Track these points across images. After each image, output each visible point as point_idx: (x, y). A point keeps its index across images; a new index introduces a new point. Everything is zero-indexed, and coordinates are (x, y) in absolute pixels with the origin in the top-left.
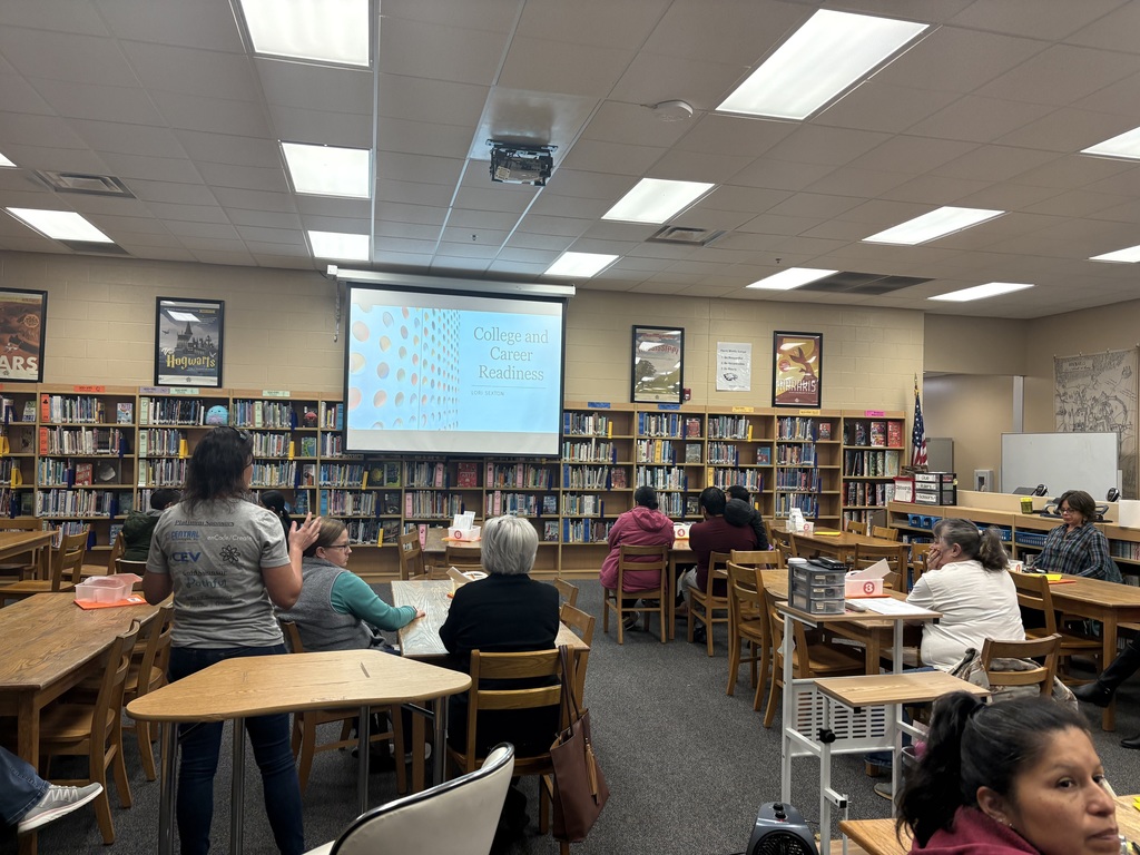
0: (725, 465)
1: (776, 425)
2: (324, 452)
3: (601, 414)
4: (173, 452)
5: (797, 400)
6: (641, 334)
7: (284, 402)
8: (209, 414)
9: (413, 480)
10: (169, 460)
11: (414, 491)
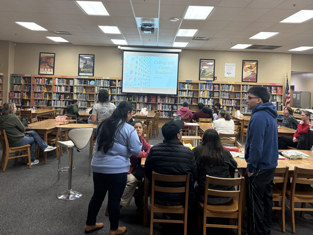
0: (226, 98)
1: (242, 87)
2: (117, 93)
3: (189, 83)
4: (82, 92)
5: (249, 80)
6: (202, 61)
7: (108, 80)
8: (90, 83)
9: (139, 100)
10: (81, 94)
11: (139, 103)
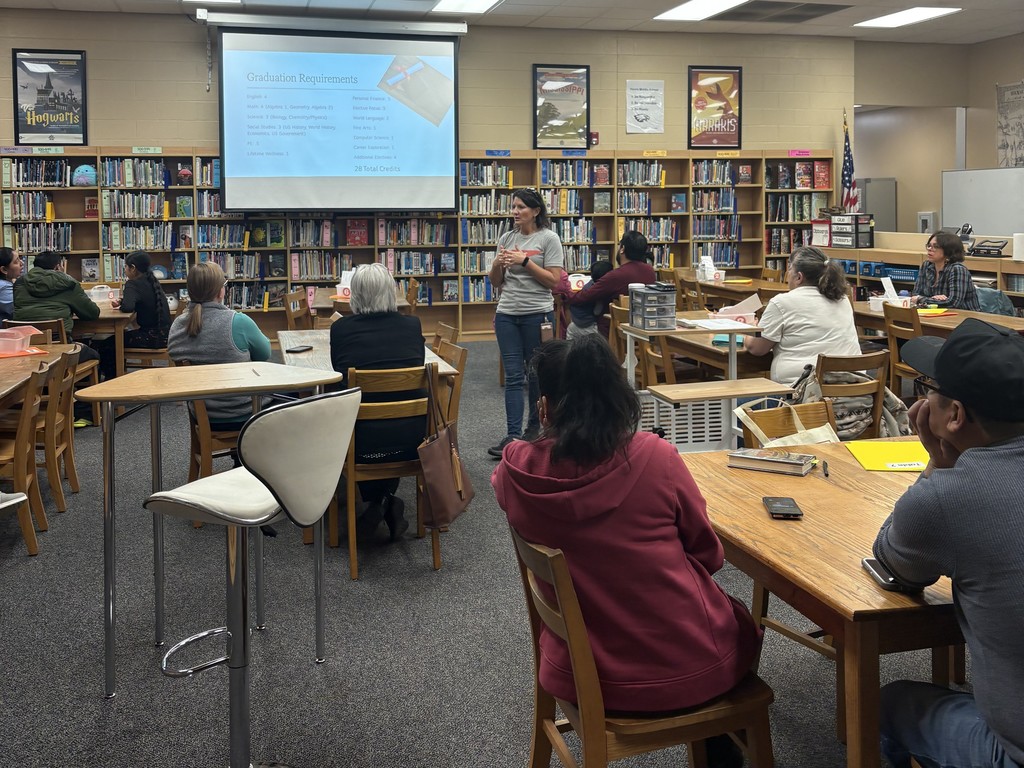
0: (636, 214)
1: (692, 168)
2: (201, 212)
3: (501, 162)
4: (39, 216)
5: (715, 141)
6: (543, 74)
7: (157, 159)
8: (76, 174)
9: (298, 240)
10: (36, 225)
11: (300, 251)
